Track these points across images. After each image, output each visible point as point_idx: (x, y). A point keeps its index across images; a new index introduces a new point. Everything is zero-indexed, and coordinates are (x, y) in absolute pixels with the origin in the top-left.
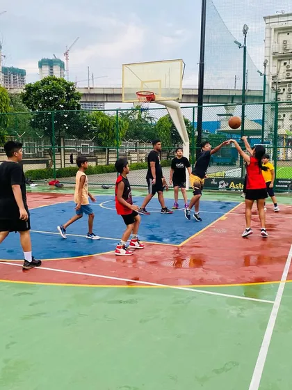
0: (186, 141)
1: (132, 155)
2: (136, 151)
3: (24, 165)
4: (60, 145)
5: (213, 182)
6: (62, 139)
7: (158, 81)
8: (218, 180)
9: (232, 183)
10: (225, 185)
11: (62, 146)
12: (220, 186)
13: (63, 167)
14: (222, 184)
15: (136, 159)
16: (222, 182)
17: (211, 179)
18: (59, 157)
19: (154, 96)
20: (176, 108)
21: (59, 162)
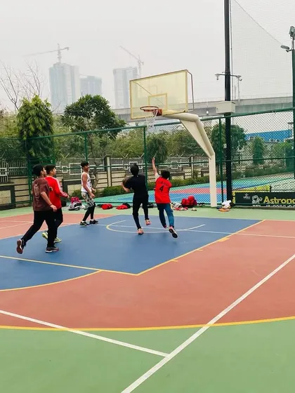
0: (211, 155)
1: (185, 170)
2: (190, 166)
3: (69, 186)
4: (106, 164)
5: (246, 197)
6: (108, 158)
7: (164, 94)
8: (251, 195)
9: (267, 197)
10: (258, 200)
11: (109, 165)
12: (254, 202)
13: (110, 186)
14: (255, 199)
15: (190, 174)
16: (255, 197)
17: (244, 194)
18: (105, 176)
19: (161, 110)
20: (194, 121)
21: (106, 181)
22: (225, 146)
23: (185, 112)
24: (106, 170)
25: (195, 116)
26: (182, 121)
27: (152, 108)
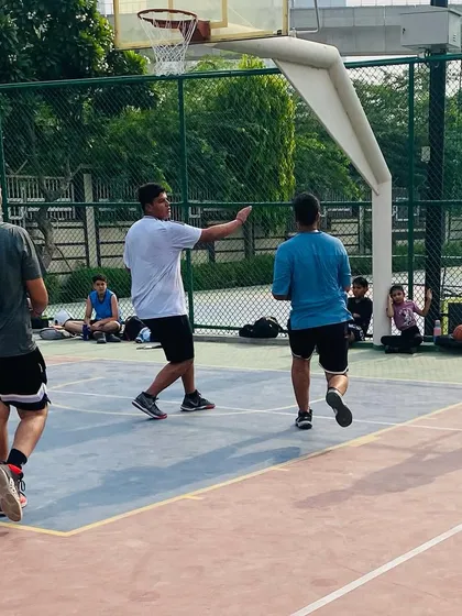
0: (380, 181)
18: (78, 235)
19: (207, 25)
20: (325, 66)
21: (81, 251)
22: (426, 154)
23: (279, 34)
24: (81, 216)
25: (330, 50)
26: (284, 67)
27: (177, 17)
